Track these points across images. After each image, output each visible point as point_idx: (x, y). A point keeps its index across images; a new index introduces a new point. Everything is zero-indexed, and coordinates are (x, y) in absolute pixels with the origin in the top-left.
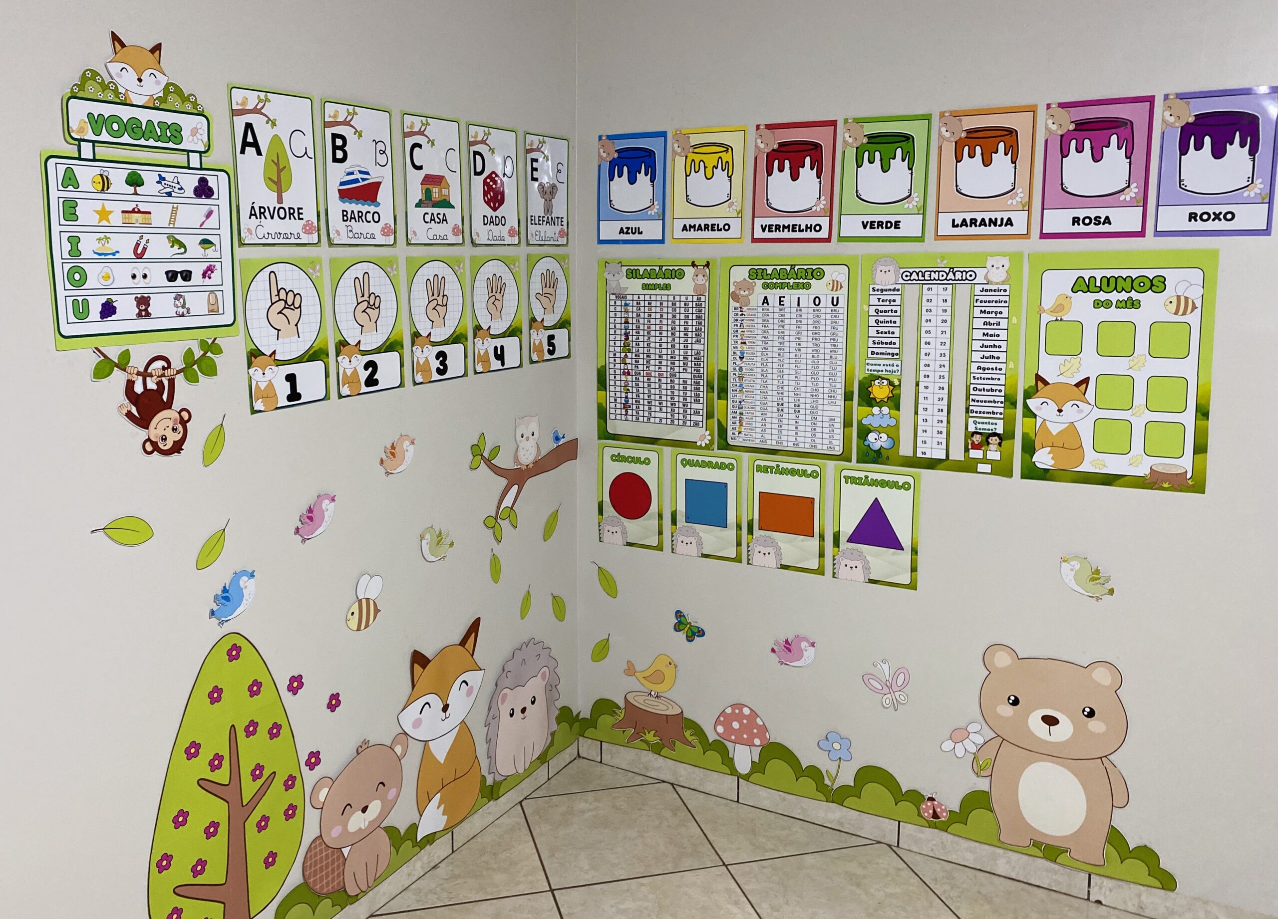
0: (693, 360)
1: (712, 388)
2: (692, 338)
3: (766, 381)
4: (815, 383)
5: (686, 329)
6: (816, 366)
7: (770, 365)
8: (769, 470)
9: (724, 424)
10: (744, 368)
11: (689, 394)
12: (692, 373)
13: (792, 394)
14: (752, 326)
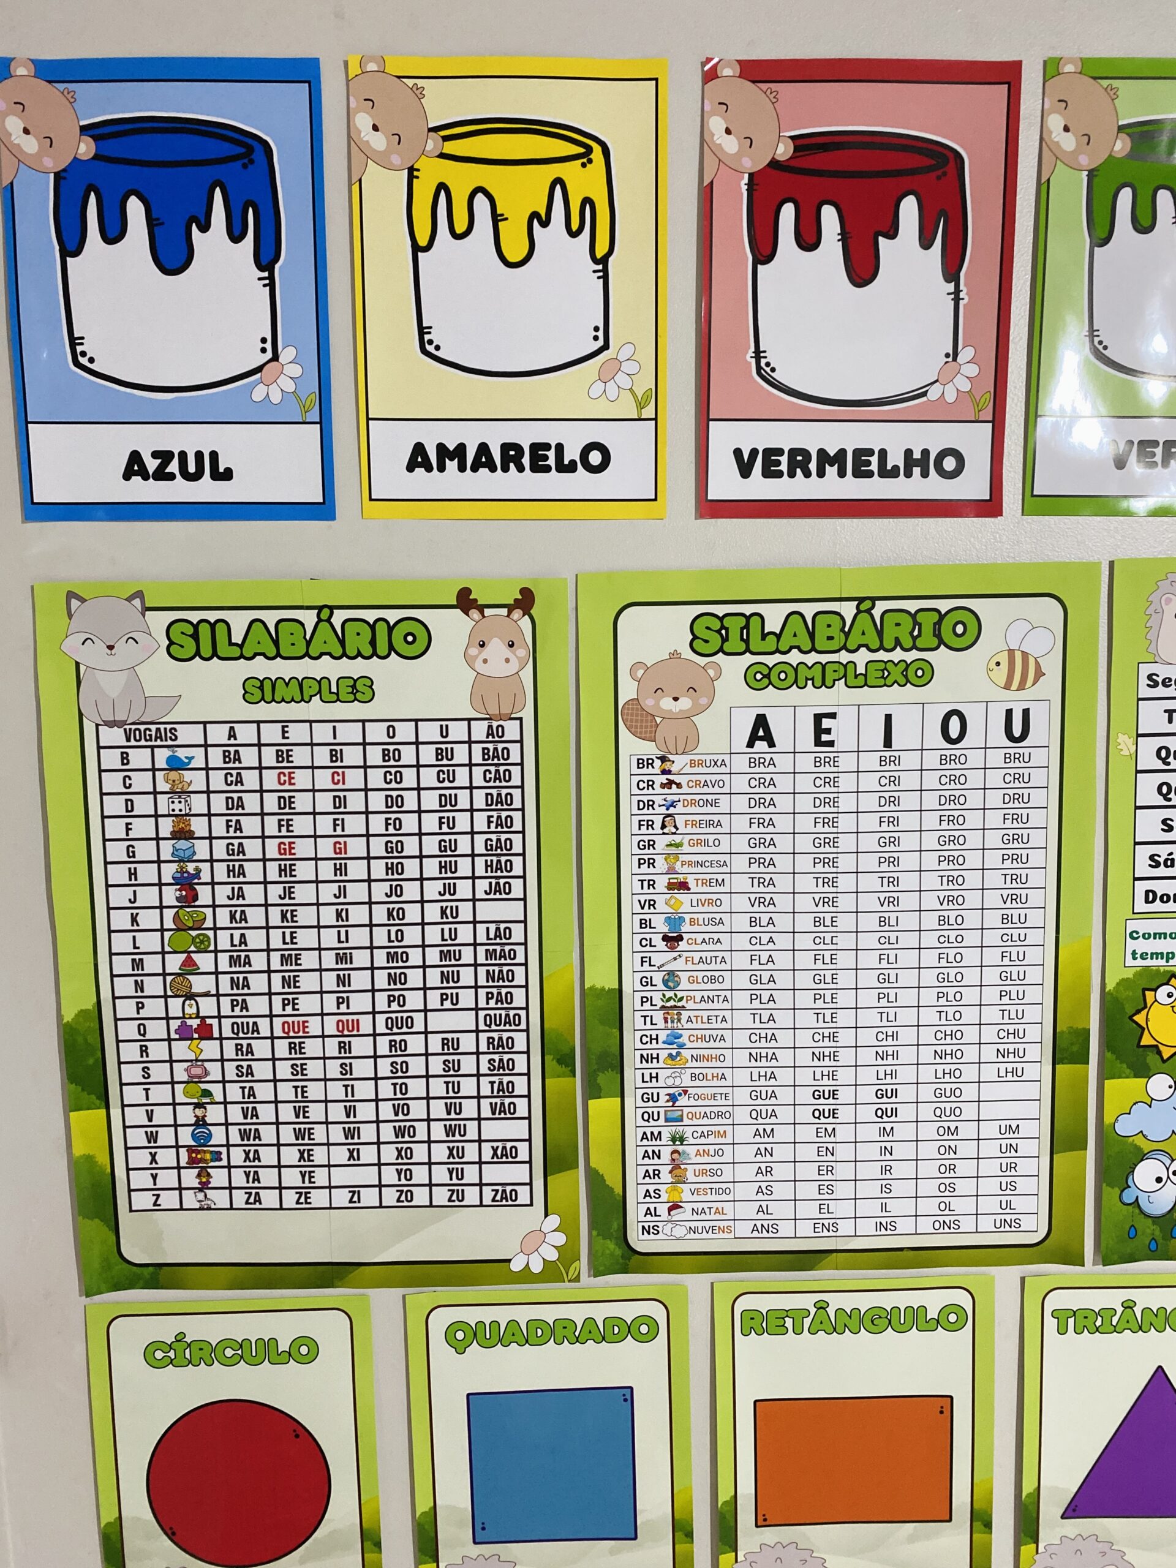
0: (481, 959)
1: (566, 1061)
2: (473, 878)
3: (771, 1018)
4: (951, 1010)
5: (447, 849)
6: (951, 953)
7: (783, 960)
8: (789, 1322)
9: (613, 1180)
10: (684, 976)
11: (468, 1087)
12: (477, 1009)
13: (867, 1056)
14: (710, 824)
